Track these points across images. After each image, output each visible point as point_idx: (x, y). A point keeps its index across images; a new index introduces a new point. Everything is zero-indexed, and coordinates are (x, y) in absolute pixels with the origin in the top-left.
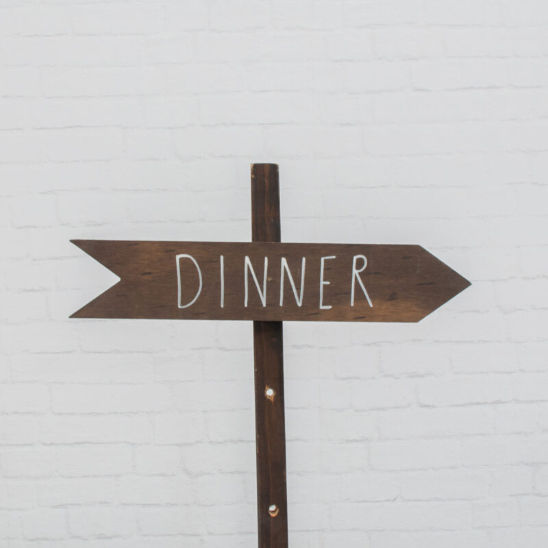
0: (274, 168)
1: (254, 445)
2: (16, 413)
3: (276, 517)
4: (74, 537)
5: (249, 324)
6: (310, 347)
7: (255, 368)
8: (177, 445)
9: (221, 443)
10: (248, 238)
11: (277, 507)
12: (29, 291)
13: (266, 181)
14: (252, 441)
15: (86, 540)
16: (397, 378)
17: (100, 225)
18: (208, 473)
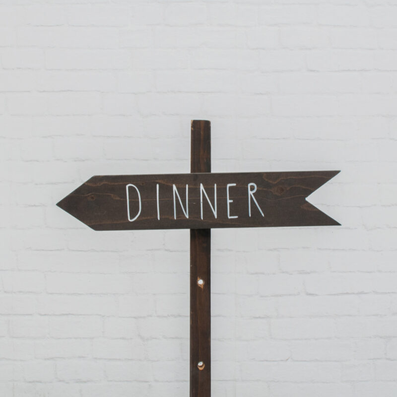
0: (207, 124)
1: (189, 319)
2: (20, 292)
3: (202, 370)
4: (60, 381)
5: (187, 232)
6: (230, 250)
7: (191, 265)
8: (135, 318)
9: (165, 317)
10: (187, 170)
11: (204, 363)
12: (32, 206)
13: (202, 133)
14: (187, 316)
15: (67, 383)
16: (291, 274)
17: (84, 161)
18: (156, 338)
